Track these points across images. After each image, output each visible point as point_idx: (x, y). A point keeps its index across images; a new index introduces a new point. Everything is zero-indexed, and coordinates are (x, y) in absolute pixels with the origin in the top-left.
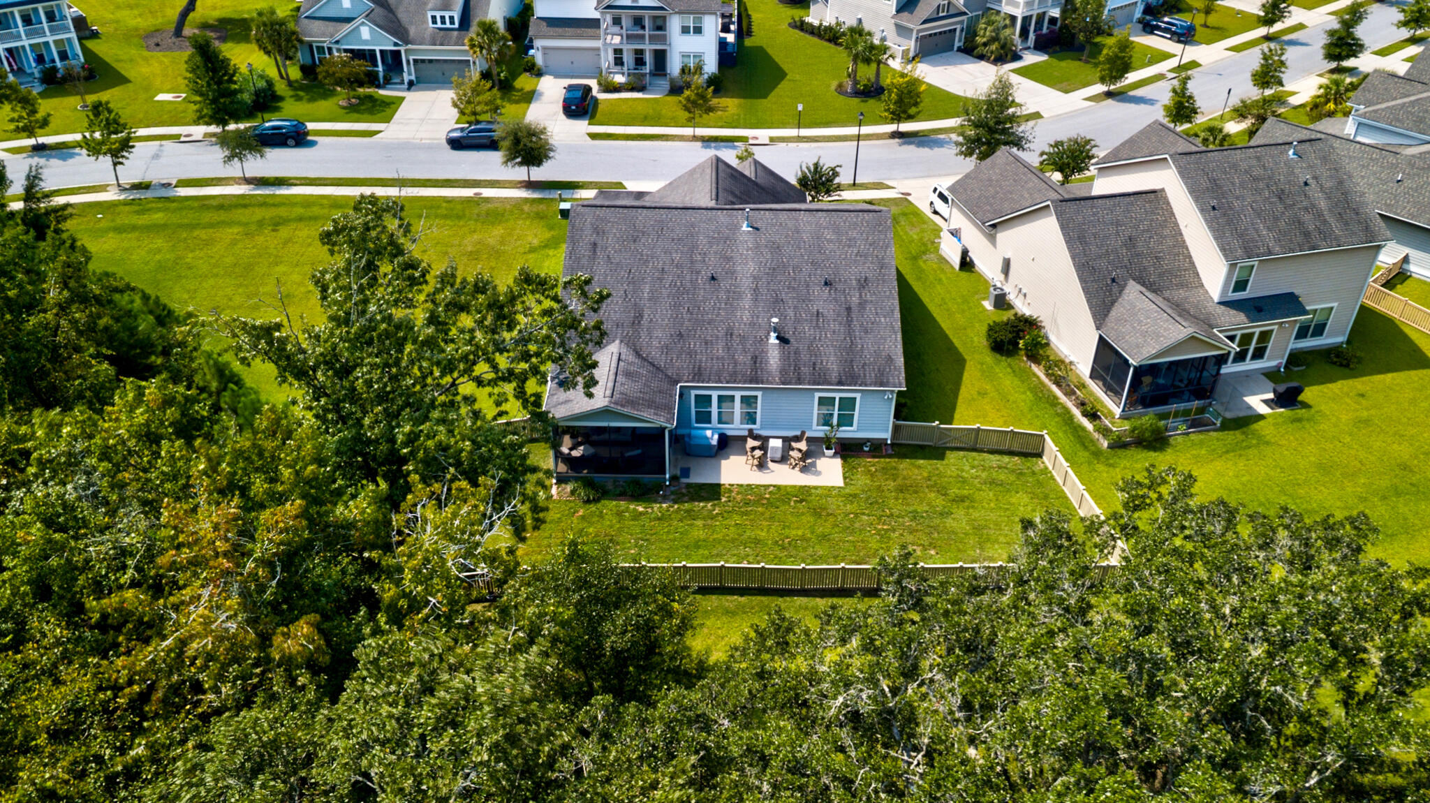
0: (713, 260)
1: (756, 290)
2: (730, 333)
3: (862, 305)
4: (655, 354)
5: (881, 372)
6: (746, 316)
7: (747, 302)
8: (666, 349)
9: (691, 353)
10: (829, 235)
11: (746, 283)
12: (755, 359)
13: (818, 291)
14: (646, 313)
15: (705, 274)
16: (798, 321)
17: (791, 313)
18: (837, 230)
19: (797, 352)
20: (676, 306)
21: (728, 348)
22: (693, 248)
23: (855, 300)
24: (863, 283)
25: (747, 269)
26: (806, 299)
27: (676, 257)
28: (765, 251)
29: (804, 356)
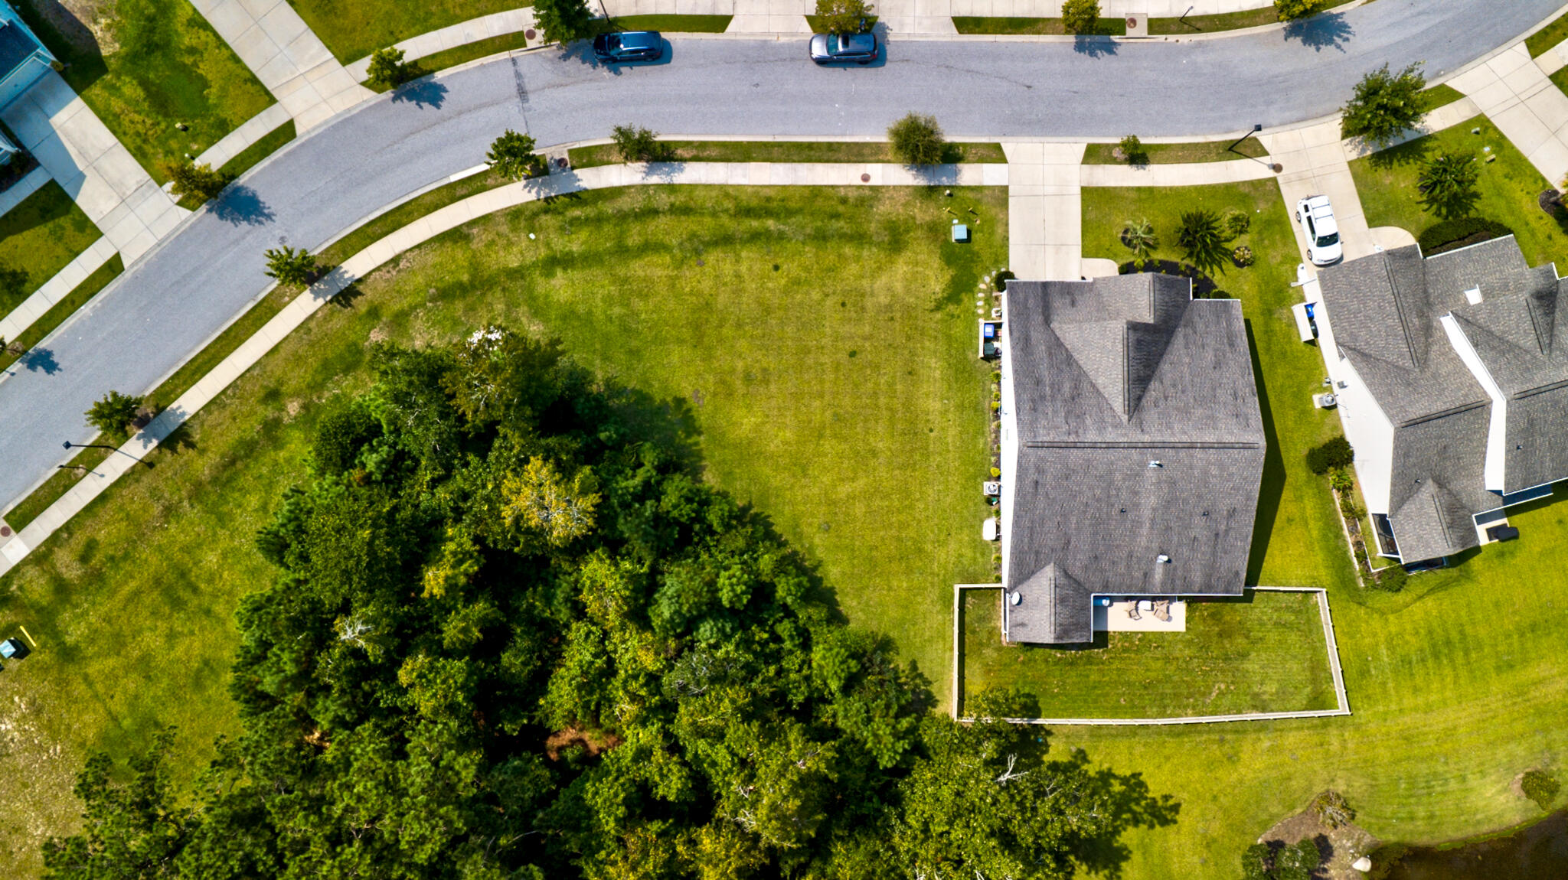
0: (1124, 494)
1: (1153, 520)
2: (1130, 556)
3: (1227, 531)
4: (1077, 571)
5: (1229, 583)
6: (1143, 542)
7: (1145, 531)
8: (1086, 568)
9: (1103, 571)
10: (1214, 471)
11: (1146, 513)
12: (1145, 575)
13: (1199, 521)
14: (1073, 539)
15: (1117, 507)
16: (1180, 545)
17: (1176, 539)
18: (1222, 466)
19: (1175, 569)
20: (1095, 533)
21: (1128, 567)
22: (1111, 483)
23: (1223, 527)
24: (1232, 513)
25: (1149, 501)
26: (1188, 527)
27: (1098, 492)
28: (1164, 486)
29: (1180, 573)
